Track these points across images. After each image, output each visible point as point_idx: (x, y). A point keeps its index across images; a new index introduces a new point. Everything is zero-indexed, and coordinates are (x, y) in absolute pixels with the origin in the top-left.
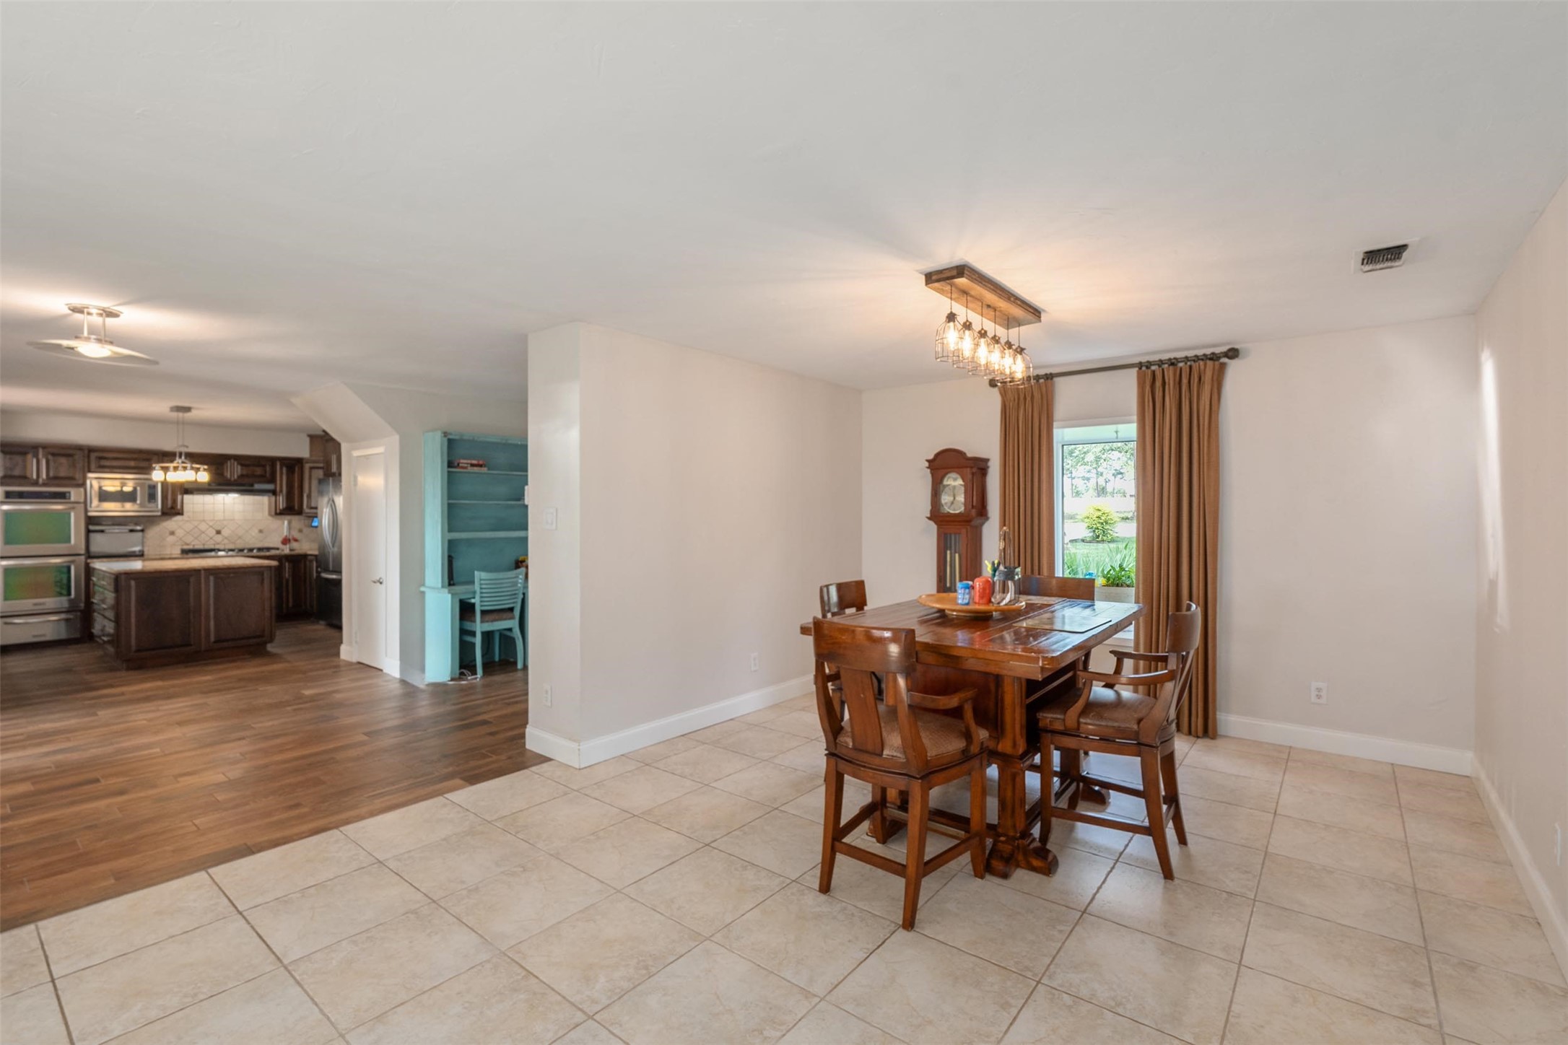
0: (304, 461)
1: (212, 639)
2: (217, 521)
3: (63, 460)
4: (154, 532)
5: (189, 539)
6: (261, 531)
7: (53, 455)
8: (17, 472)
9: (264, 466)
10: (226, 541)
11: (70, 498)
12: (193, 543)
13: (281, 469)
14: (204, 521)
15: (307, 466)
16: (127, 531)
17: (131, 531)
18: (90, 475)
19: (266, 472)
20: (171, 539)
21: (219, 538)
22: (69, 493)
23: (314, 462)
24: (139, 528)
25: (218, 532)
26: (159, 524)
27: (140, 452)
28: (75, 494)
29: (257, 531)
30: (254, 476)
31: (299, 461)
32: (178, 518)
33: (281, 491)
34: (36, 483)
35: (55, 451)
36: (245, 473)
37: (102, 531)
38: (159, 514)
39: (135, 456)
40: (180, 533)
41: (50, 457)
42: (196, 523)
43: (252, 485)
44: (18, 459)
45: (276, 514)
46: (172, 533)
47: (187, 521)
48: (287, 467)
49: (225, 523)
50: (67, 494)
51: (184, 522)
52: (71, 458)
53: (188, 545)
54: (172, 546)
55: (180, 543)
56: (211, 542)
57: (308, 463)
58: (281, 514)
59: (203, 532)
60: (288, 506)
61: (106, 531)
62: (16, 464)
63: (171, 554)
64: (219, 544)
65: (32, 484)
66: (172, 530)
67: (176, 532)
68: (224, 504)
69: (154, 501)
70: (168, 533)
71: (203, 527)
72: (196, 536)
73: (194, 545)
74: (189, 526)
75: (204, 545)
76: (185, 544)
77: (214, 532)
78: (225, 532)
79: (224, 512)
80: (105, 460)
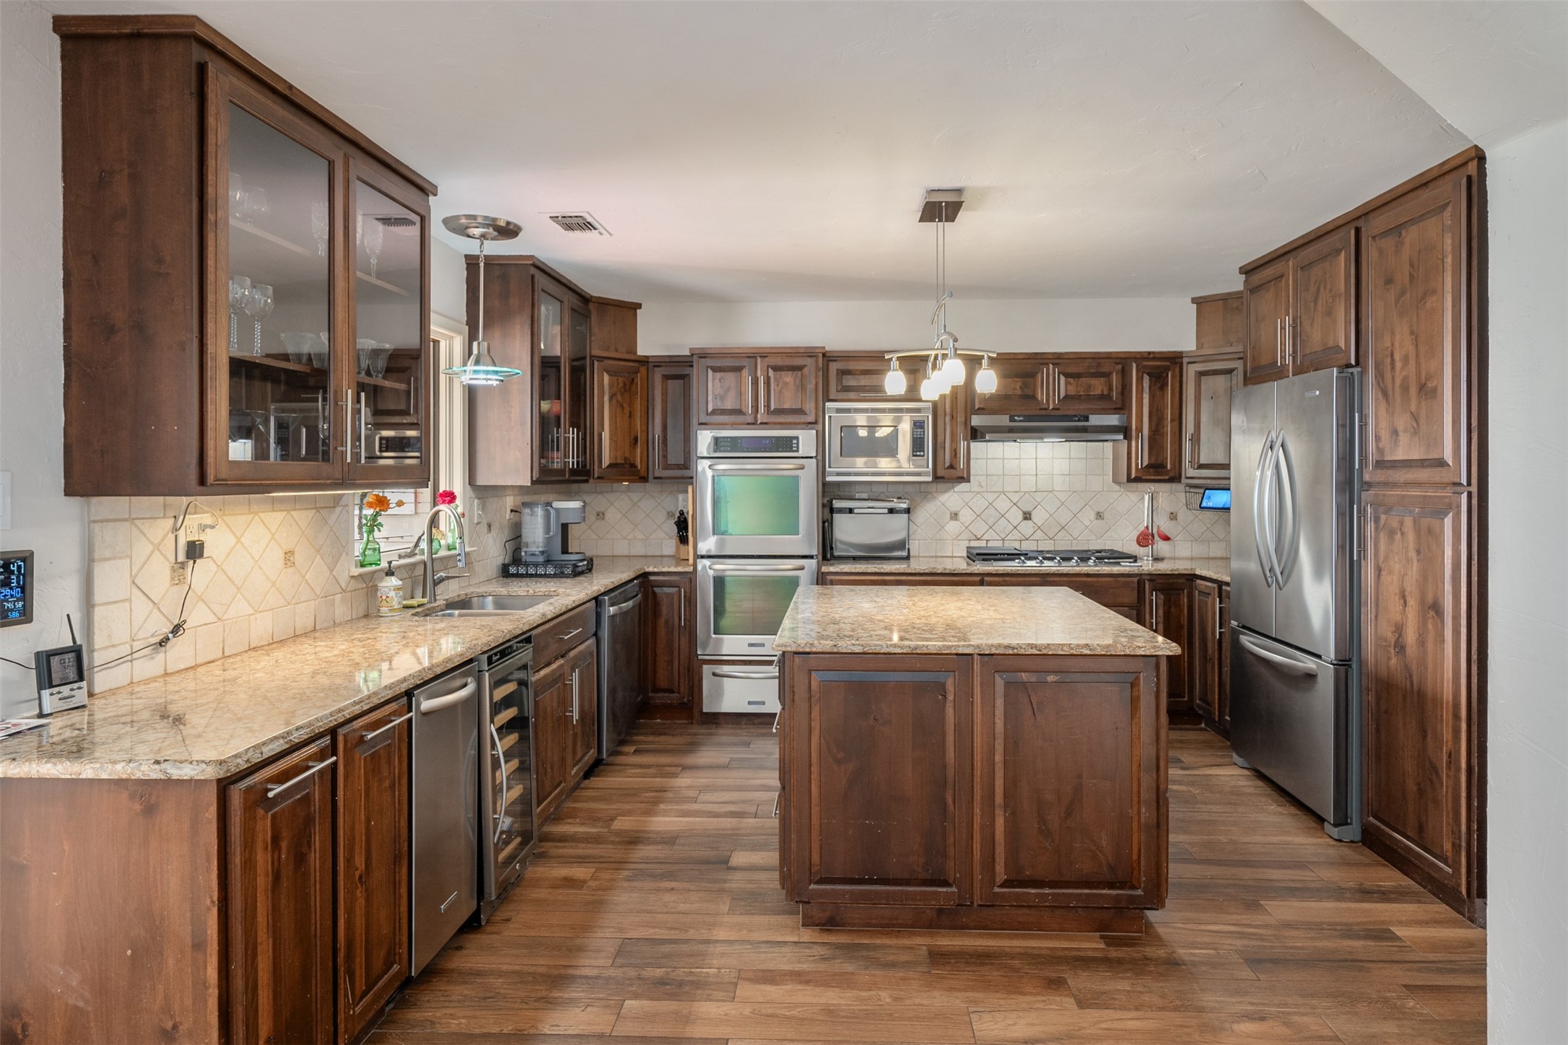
0: (1185, 360)
1: (1001, 875)
2: (1025, 493)
3: (788, 378)
4: (927, 512)
5: (980, 529)
6: (1099, 516)
7: (776, 369)
8: (729, 404)
9: (1107, 375)
10: (1039, 535)
11: (797, 451)
12: (985, 537)
13: (1140, 380)
14: (1004, 492)
15: (1191, 371)
16: (886, 511)
17: (891, 511)
18: (828, 405)
19: (1110, 389)
20: (952, 527)
21: (1027, 528)
22: (797, 438)
23: (1207, 359)
24: (902, 505)
25: (1027, 516)
26: (935, 498)
28: (806, 440)
29: (1093, 515)
30: (1089, 398)
31: (1174, 361)
32: (962, 487)
33: (1140, 430)
34: (753, 424)
35: (779, 361)
36: (1072, 391)
37: (851, 511)
38: (930, 479)
40: (966, 515)
41: (771, 373)
42: (991, 497)
43: (1087, 419)
44: (730, 377)
45: (1129, 480)
46: (955, 516)
47: (979, 493)
48: (1149, 374)
49: (1038, 497)
50: (795, 441)
51: (972, 495)
52: (800, 373)
53: (978, 539)
54: (955, 542)
55: (966, 535)
56: (1016, 535)
57: (1194, 362)
58: (1138, 480)
59: (1003, 516)
60: (1153, 461)
61: (856, 511)
62: (729, 389)
63: (953, 557)
64: (1027, 539)
65: (748, 424)
66: (954, 509)
67: (960, 513)
68: (1036, 458)
69: (922, 453)
70: (949, 516)
71: (1003, 504)
72: (991, 522)
73: (987, 541)
74: (979, 503)
75: (1003, 540)
76: (974, 538)
77: (1020, 516)
78: (1038, 516)
79: (1036, 475)
80: (849, 376)
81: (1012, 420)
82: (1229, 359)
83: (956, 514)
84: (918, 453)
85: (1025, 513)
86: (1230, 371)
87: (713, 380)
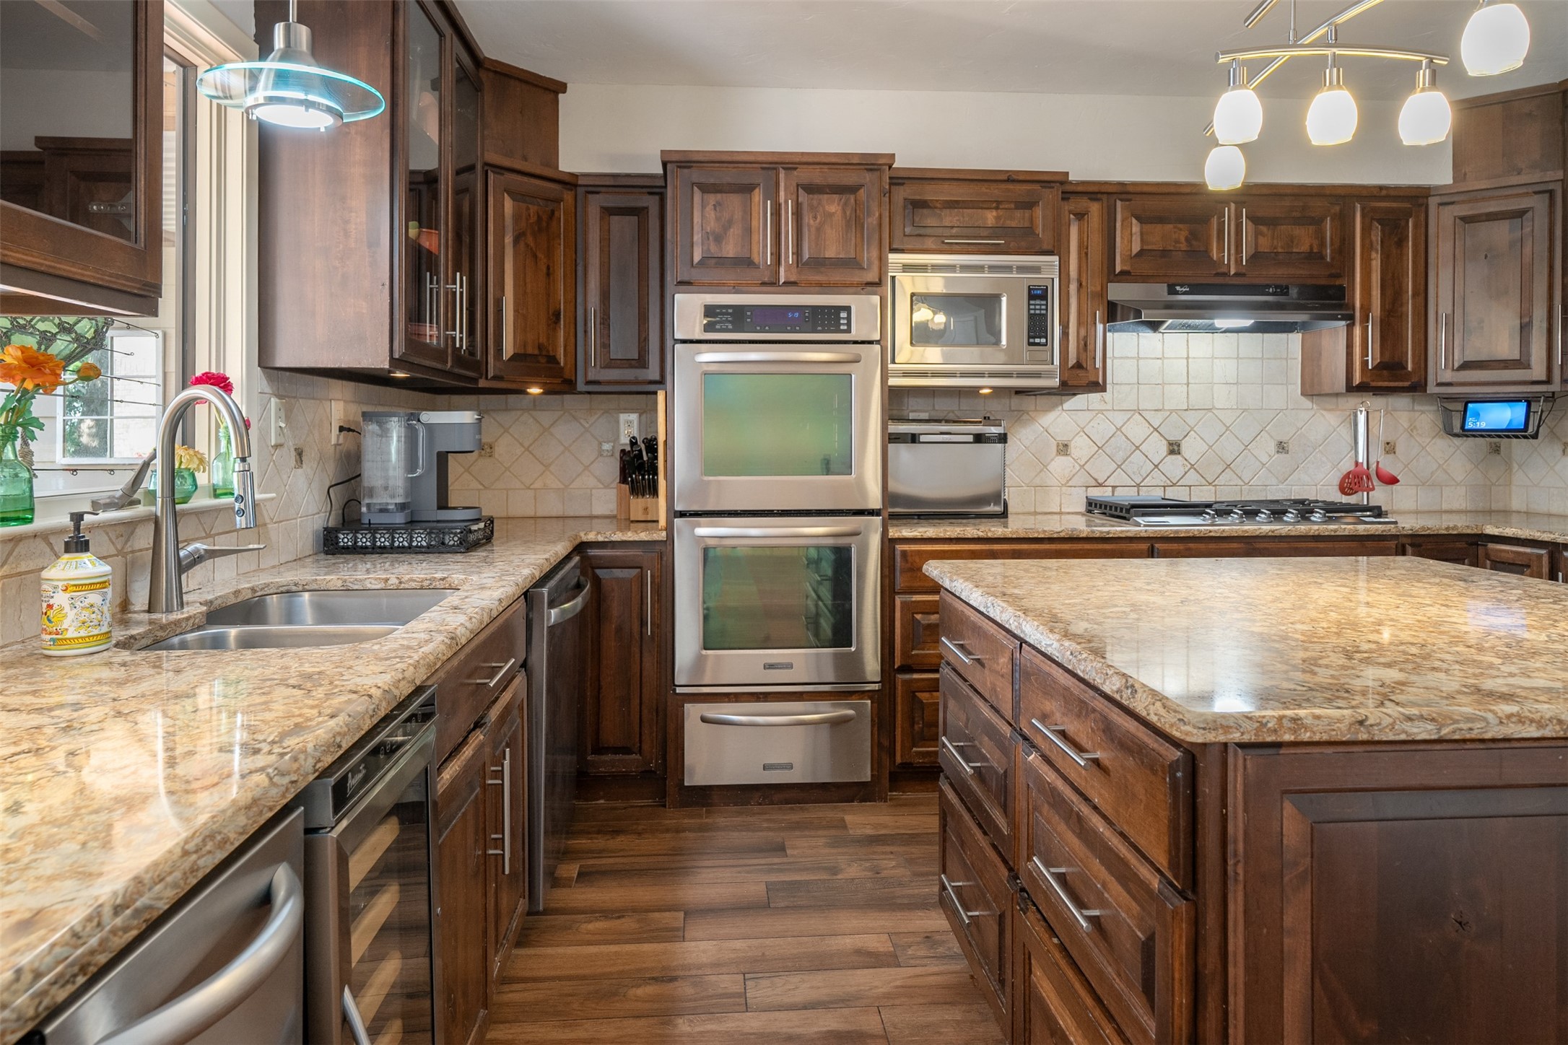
0: (1435, 199)
2: (1171, 411)
3: (833, 206)
4: (1025, 439)
5: (1102, 469)
6: (1282, 447)
7: (811, 189)
8: (730, 249)
9: (1318, 222)
10: (1192, 478)
11: (849, 331)
12: (1111, 482)
13: (1366, 230)
14: (1139, 412)
15: (1442, 218)
16: (970, 438)
17: (979, 438)
18: (893, 257)
19: (1323, 244)
20: (1060, 466)
21: (1174, 466)
22: (848, 309)
23: (1474, 196)
24: (994, 430)
25: (1174, 448)
26: (1033, 419)
27: (1011, 178)
28: (863, 309)
29: (1272, 447)
30: (1291, 257)
31: (1417, 198)
32: (1094, 397)
33: (1366, 310)
34: (771, 284)
35: (816, 176)
36: (1265, 244)
37: (914, 438)
38: (1056, 382)
39: (996, 191)
40: (1081, 448)
41: (803, 197)
42: (1119, 419)
43: (1285, 291)
44: (734, 201)
45: (1351, 389)
46: (1064, 449)
47: (1101, 411)
48: (1379, 221)
49: (1191, 418)
50: (843, 315)
51: (1088, 415)
52: (852, 197)
53: (1100, 485)
54: (1064, 488)
55: (1082, 479)
56: (1157, 478)
57: (1452, 203)
58: (1363, 388)
59: (1137, 448)
60: (1387, 359)
61: (923, 438)
62: (730, 222)
63: (1060, 513)
64: (1174, 485)
65: (764, 284)
66: (1063, 438)
67: (1072, 445)
68: (1188, 358)
69: (1043, 340)
70: (1054, 449)
71: (1137, 430)
72: (1119, 457)
73: (1114, 487)
74: (1102, 429)
75: (1138, 486)
76: (1094, 483)
77: (1164, 449)
78: (1192, 449)
79: (1188, 384)
80: (925, 211)
81: (1172, 291)
82: (1518, 195)
83: (1066, 446)
84: (1037, 340)
85: (1171, 444)
86: (1520, 214)
87: (703, 207)
